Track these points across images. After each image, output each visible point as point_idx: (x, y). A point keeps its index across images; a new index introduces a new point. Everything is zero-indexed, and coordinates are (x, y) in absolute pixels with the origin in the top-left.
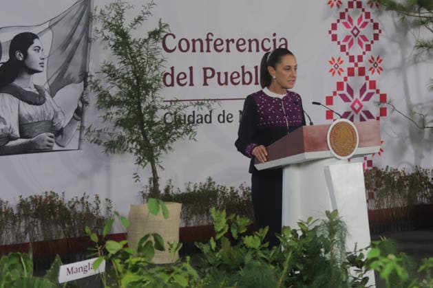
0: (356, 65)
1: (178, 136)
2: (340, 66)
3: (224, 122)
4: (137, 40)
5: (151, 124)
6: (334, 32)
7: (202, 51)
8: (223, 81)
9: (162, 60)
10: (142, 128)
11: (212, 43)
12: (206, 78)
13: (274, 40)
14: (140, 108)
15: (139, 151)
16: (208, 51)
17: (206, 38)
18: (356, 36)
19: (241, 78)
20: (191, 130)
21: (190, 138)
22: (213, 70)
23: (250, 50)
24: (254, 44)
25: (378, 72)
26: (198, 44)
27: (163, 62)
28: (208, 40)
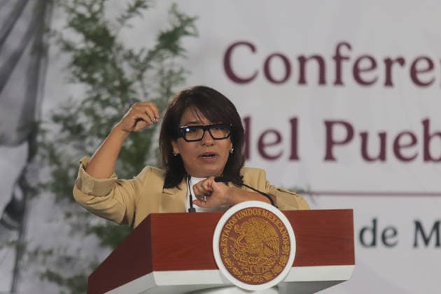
3: (374, 244)
4: (136, 52)
7: (322, 81)
8: (373, 151)
11: (347, 68)
12: (330, 143)
16: (338, 81)
17: (332, 52)
19: (419, 147)
22: (350, 129)
26: (312, 67)
28: (338, 58)
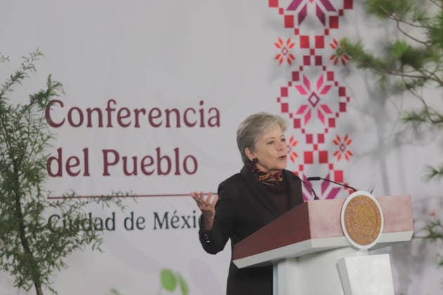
0: (316, 147)
1: (75, 247)
2: (294, 149)
3: (132, 228)
4: (14, 107)
5: (35, 228)
6: (284, 100)
7: (101, 125)
8: (130, 169)
9: (49, 137)
10: (22, 234)
11: (114, 115)
12: (106, 164)
13: (202, 111)
14: (18, 204)
15: (18, 269)
16: (110, 125)
17: (106, 107)
18: (314, 105)
19: (155, 166)
20: (94, 237)
21: (93, 248)
22: (116, 154)
23: (168, 125)
24: (173, 116)
25: (347, 157)
26: (95, 115)
27: (49, 140)
28: (109, 110)
